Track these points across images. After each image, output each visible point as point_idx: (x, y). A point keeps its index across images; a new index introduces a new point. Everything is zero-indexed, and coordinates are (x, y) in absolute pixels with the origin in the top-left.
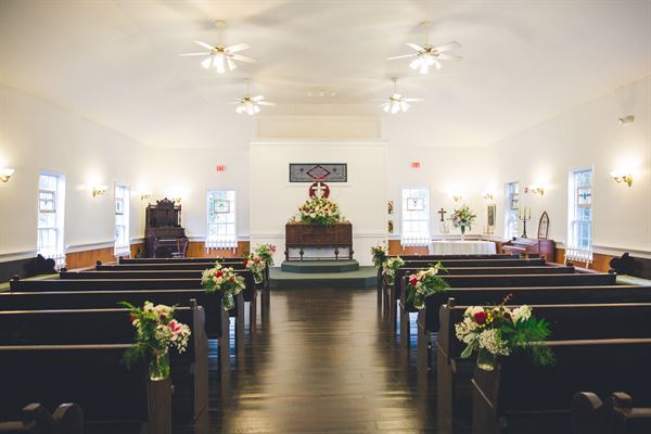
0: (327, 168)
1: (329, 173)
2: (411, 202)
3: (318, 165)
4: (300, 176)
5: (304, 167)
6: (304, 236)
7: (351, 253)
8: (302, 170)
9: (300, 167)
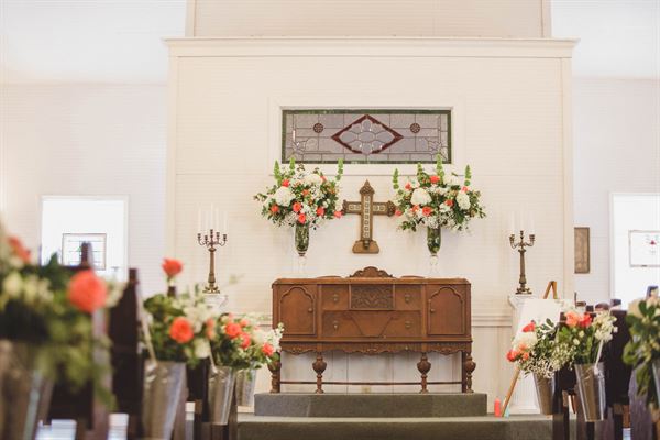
0: (397, 122)
1: (398, 137)
2: (640, 241)
3: (367, 115)
4: (310, 146)
5: (322, 119)
6: (325, 313)
7: (468, 369)
8: (318, 128)
9: (313, 120)
